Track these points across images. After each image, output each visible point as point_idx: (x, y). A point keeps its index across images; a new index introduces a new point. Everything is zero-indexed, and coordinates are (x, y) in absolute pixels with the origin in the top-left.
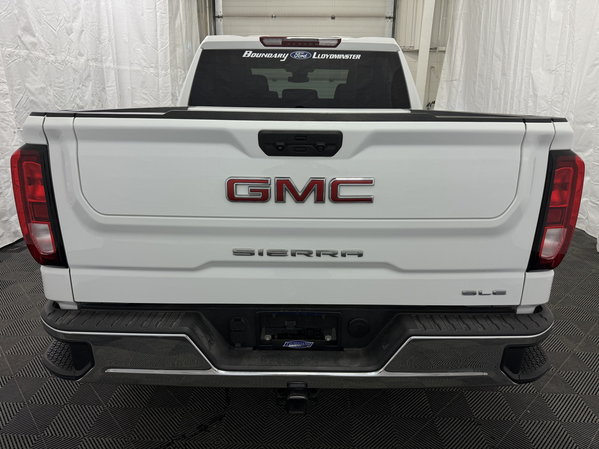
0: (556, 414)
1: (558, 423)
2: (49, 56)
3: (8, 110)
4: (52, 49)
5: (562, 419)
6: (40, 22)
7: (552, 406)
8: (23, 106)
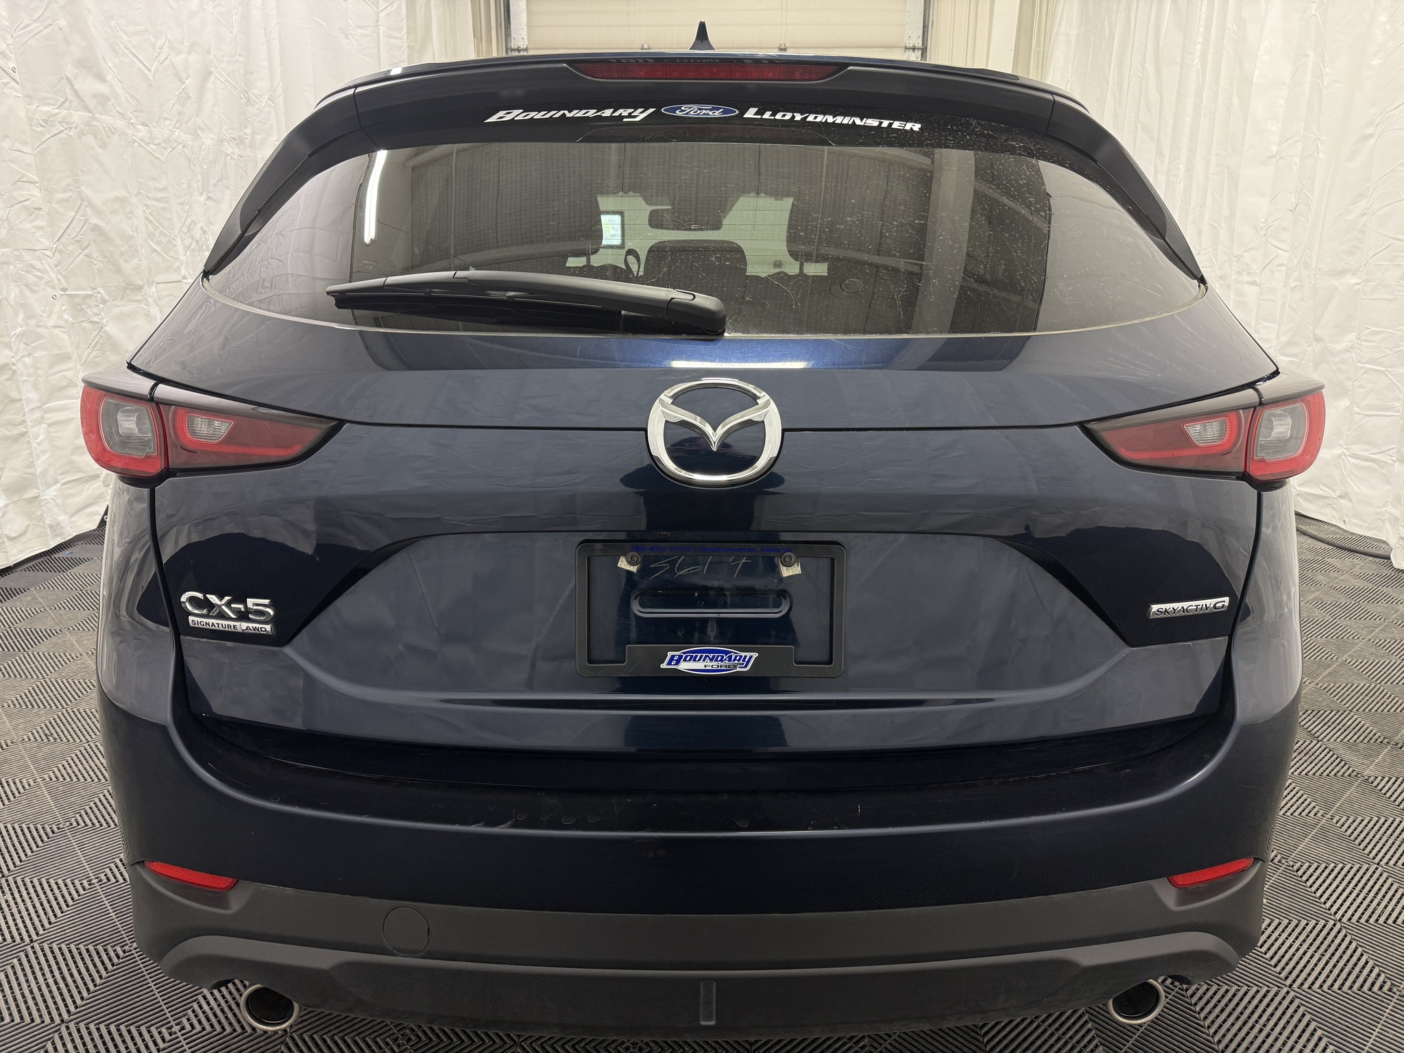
0: (1328, 905)
1: (1335, 925)
2: (134, 127)
3: (40, 246)
4: (141, 111)
5: (1343, 916)
6: (114, 50)
7: (1318, 889)
8: (75, 239)
